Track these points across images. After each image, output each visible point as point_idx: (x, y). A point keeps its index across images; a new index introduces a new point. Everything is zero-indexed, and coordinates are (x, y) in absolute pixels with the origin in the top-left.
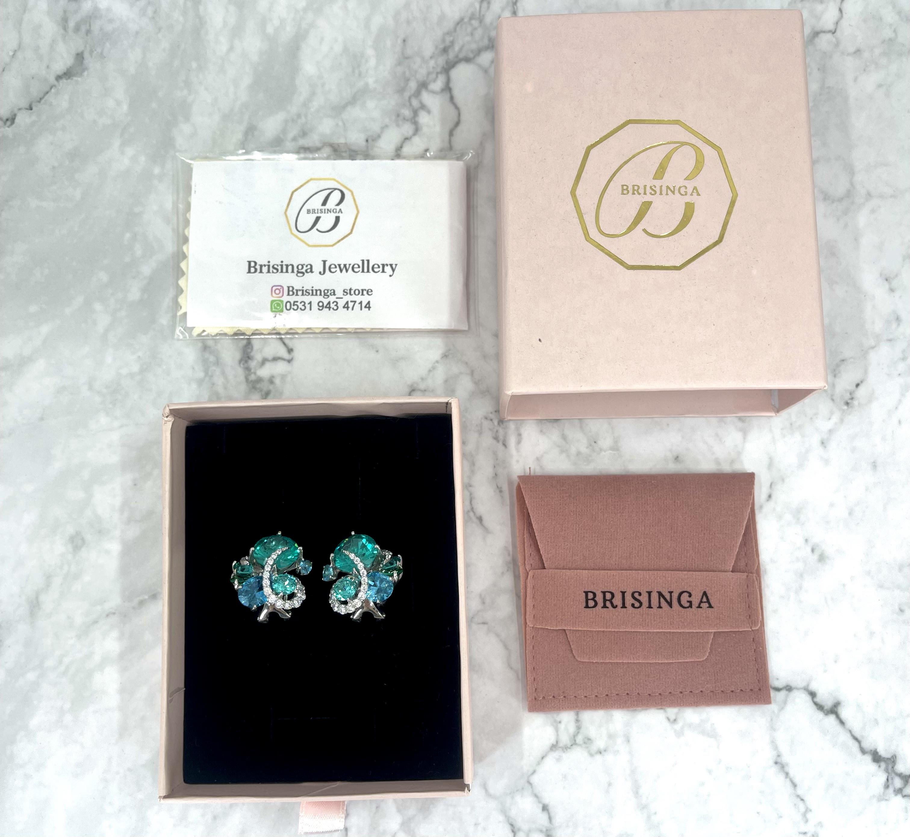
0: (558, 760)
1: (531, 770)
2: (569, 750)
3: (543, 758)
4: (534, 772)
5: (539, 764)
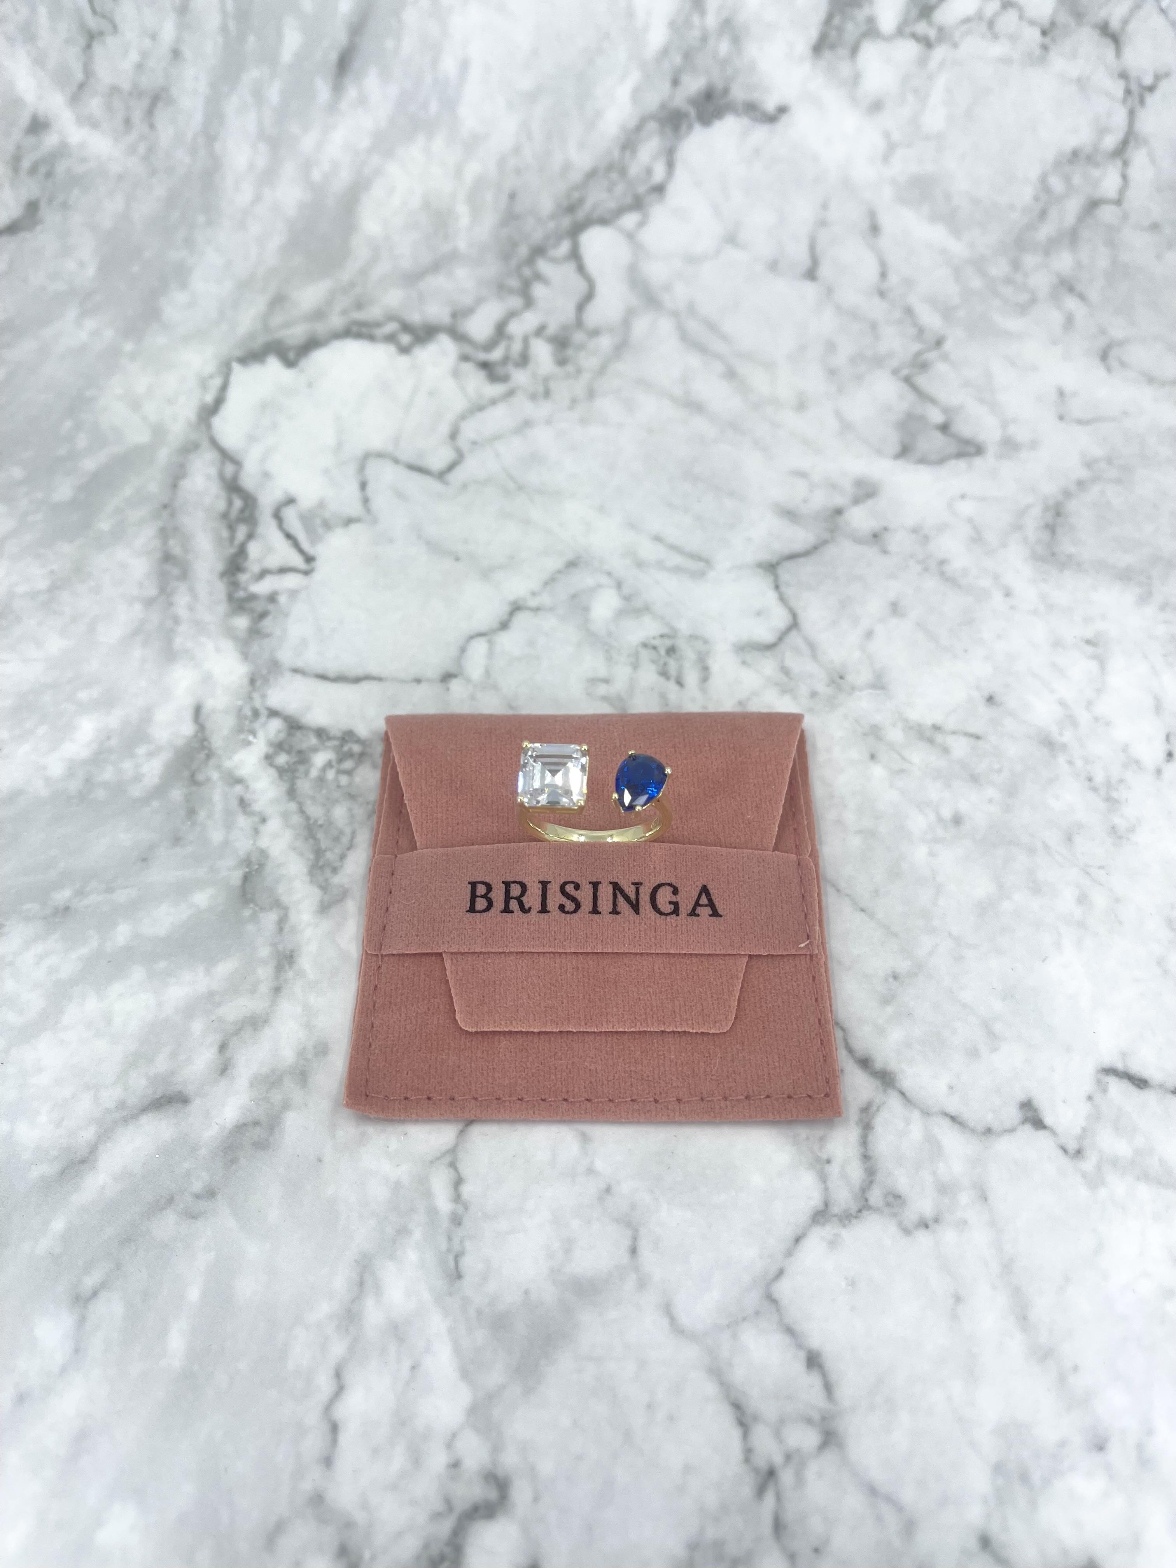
0: (834, 1242)
1: (773, 1271)
2: (854, 1221)
3: (797, 1240)
4: (780, 1274)
5: (789, 1254)
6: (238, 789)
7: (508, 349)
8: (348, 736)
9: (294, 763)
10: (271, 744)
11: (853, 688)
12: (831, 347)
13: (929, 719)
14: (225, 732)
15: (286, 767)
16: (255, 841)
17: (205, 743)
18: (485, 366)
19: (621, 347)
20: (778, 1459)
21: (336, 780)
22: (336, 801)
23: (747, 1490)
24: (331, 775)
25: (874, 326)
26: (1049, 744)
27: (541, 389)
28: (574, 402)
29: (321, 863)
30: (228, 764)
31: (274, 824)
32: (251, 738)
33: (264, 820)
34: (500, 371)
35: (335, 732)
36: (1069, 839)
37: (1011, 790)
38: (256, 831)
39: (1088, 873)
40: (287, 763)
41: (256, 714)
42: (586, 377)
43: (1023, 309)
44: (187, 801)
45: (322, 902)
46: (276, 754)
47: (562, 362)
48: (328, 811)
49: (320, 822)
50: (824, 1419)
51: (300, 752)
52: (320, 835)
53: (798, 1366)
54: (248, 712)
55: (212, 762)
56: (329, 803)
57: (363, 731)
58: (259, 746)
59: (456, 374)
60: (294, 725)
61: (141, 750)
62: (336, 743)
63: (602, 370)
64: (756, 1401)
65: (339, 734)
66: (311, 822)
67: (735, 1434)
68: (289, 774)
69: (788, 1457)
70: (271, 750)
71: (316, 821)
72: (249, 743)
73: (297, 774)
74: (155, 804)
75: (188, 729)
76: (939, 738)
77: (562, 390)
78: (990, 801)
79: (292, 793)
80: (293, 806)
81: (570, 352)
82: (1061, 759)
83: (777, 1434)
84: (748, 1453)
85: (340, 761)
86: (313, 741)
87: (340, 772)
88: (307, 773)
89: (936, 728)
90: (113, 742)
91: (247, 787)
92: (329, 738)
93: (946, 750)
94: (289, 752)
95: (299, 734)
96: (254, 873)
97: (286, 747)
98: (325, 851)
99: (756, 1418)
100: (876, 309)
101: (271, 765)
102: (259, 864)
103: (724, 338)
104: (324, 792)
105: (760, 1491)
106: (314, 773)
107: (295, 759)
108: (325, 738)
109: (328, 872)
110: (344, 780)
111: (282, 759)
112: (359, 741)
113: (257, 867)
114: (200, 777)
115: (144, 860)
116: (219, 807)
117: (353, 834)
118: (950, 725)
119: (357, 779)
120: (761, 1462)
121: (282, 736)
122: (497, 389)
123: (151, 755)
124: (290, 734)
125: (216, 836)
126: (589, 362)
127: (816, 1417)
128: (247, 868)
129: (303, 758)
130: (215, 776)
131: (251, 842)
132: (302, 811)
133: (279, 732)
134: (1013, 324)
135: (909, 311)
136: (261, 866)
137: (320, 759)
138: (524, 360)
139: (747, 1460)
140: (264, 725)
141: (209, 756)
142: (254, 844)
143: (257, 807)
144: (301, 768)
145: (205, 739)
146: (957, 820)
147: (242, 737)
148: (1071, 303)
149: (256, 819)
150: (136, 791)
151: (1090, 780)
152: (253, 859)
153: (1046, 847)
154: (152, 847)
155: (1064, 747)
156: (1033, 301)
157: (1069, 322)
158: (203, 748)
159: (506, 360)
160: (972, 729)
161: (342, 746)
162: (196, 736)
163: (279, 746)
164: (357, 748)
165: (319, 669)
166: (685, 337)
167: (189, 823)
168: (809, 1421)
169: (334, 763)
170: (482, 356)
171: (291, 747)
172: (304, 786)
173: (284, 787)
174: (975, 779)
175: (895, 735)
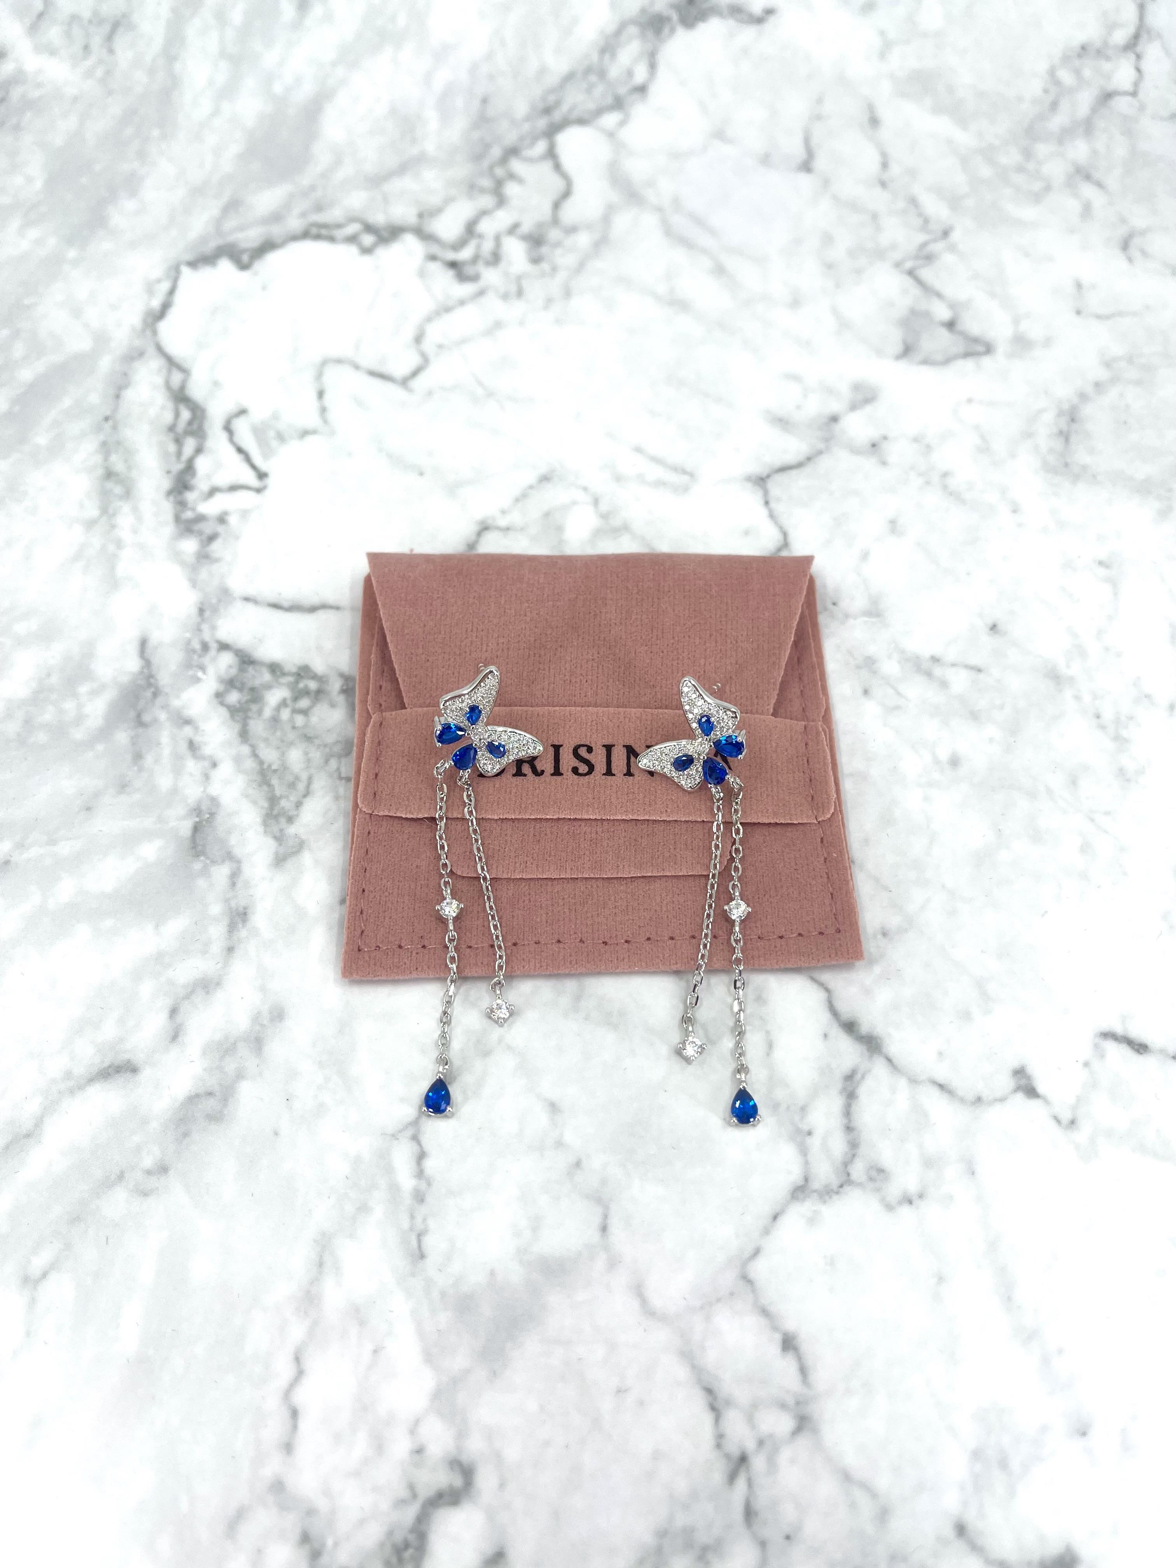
0: (812, 1221)
1: (749, 1250)
2: (835, 1197)
3: (775, 1217)
4: (757, 1252)
5: (766, 1231)
6: (188, 731)
7: (479, 247)
8: (304, 672)
9: (247, 702)
10: (222, 681)
11: (847, 616)
12: (828, 239)
13: (926, 651)
14: (173, 667)
15: (238, 706)
16: (205, 788)
17: (152, 680)
18: (453, 265)
19: (601, 243)
20: (750, 1445)
21: (291, 720)
22: (291, 744)
23: (718, 1476)
24: (285, 714)
25: (875, 217)
26: (1055, 677)
27: (513, 288)
28: (549, 302)
29: (275, 812)
30: (176, 703)
31: (226, 769)
32: (200, 674)
33: (214, 765)
34: (470, 270)
35: (290, 667)
36: (1074, 782)
37: (1014, 729)
38: (207, 777)
39: (1092, 820)
40: (239, 702)
41: (205, 647)
42: (561, 276)
43: (1037, 198)
44: (133, 744)
45: (277, 853)
46: (227, 691)
47: (536, 260)
48: (283, 754)
49: (274, 767)
50: (798, 1403)
51: (252, 689)
52: (275, 781)
53: (774, 1349)
54: (197, 646)
55: (159, 701)
56: (284, 746)
57: (319, 666)
58: (209, 684)
59: (422, 274)
60: (246, 660)
61: (83, 689)
62: (291, 679)
63: (580, 267)
64: (728, 1386)
65: (294, 670)
66: (265, 766)
67: (708, 1418)
68: (241, 714)
69: (761, 1443)
70: (221, 688)
71: (270, 766)
72: (198, 680)
73: (250, 714)
74: (100, 747)
75: (133, 664)
76: (938, 671)
77: (536, 290)
78: (991, 740)
79: (244, 735)
80: (245, 750)
81: (544, 250)
82: (1068, 694)
83: (750, 1419)
84: (720, 1439)
85: (296, 699)
86: (267, 677)
87: (295, 711)
88: (260, 712)
89: (935, 660)
90: (54, 680)
91: (196, 729)
92: (284, 674)
93: (944, 684)
94: (241, 690)
95: (251, 670)
96: (204, 823)
97: (238, 684)
98: (281, 797)
99: (728, 1403)
100: (878, 199)
101: (222, 704)
102: (209, 813)
103: (712, 231)
104: (278, 733)
105: (732, 1477)
106: (268, 713)
107: (249, 697)
108: (278, 673)
109: (283, 820)
110: (300, 720)
111: (234, 697)
112: (315, 677)
113: (208, 816)
114: (146, 718)
115: (88, 809)
116: (166, 751)
117: (310, 779)
118: (951, 655)
119: (314, 720)
120: (733, 1449)
121: (234, 672)
122: (467, 289)
123: (94, 693)
124: (242, 670)
125: (165, 782)
126: (565, 259)
127: (791, 1401)
128: (197, 817)
129: (255, 696)
130: (163, 716)
131: (202, 789)
132: (255, 755)
133: (230, 667)
134: (1028, 213)
135: (913, 201)
136: (212, 815)
137: (274, 697)
138: (496, 258)
139: (719, 1446)
140: (214, 659)
141: (155, 695)
142: (204, 791)
143: (207, 750)
144: (254, 707)
145: (151, 676)
146: (955, 762)
147: (191, 673)
148: (1088, 191)
149: (206, 764)
150: (78, 734)
151: (1098, 717)
152: (204, 808)
153: (1049, 791)
154: (97, 795)
155: (1071, 680)
156: (1048, 188)
157: (1087, 210)
158: (150, 685)
159: (475, 259)
160: (974, 661)
161: (297, 682)
162: (141, 673)
163: (231, 683)
164: (313, 685)
165: (273, 599)
166: (668, 231)
167: (136, 768)
168: (783, 1406)
169: (289, 702)
170: (451, 256)
171: (243, 684)
172: (257, 727)
173: (237, 727)
174: (974, 716)
175: (890, 667)
